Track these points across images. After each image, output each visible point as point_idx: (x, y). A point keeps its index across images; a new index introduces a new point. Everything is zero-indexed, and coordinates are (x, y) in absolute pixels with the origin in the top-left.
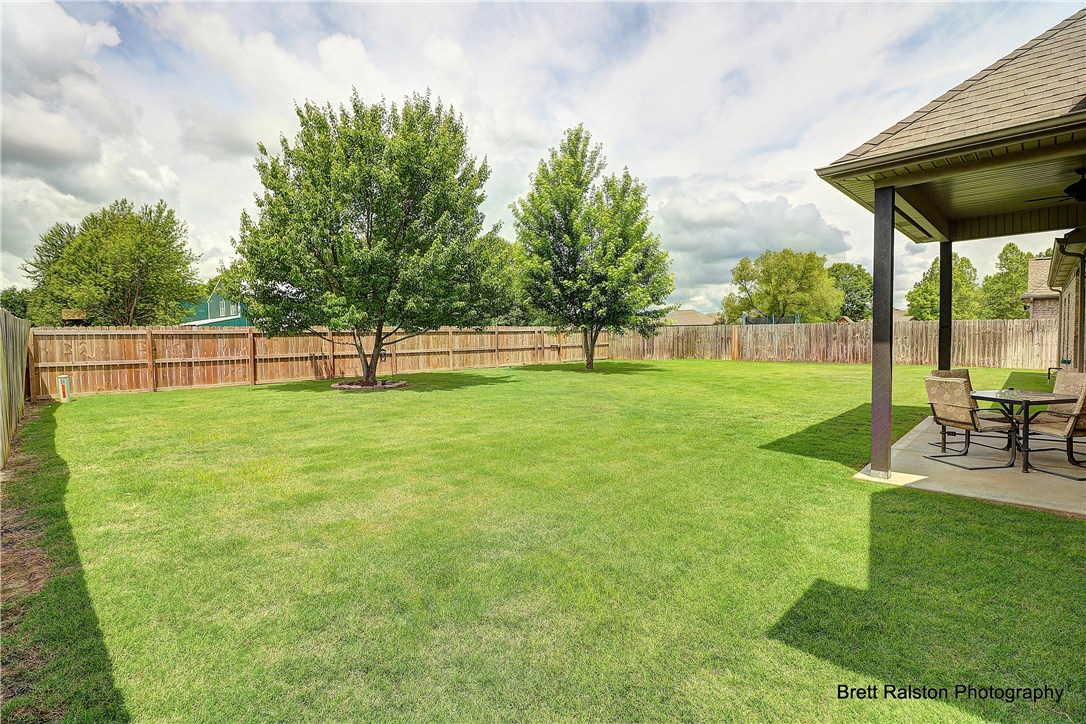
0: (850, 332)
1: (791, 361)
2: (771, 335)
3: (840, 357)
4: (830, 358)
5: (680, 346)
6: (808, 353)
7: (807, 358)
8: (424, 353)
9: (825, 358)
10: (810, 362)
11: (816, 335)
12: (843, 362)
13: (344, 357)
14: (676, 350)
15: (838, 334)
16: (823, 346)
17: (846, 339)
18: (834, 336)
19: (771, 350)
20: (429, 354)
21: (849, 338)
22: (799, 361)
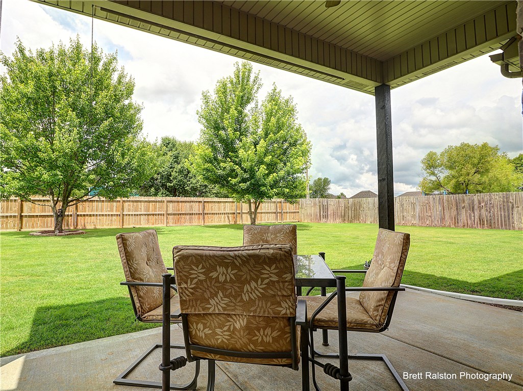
0: (476, 202)
1: (429, 226)
2: (413, 204)
3: (469, 223)
4: (461, 224)
5: (350, 213)
6: (443, 219)
7: (442, 224)
8: (145, 215)
9: (456, 223)
10: (444, 226)
11: (448, 204)
12: (472, 227)
13: (84, 215)
14: (347, 216)
15: (466, 204)
16: (454, 213)
17: (473, 208)
18: (463, 205)
19: (414, 216)
20: (148, 215)
21: (476, 207)
22: (435, 226)
